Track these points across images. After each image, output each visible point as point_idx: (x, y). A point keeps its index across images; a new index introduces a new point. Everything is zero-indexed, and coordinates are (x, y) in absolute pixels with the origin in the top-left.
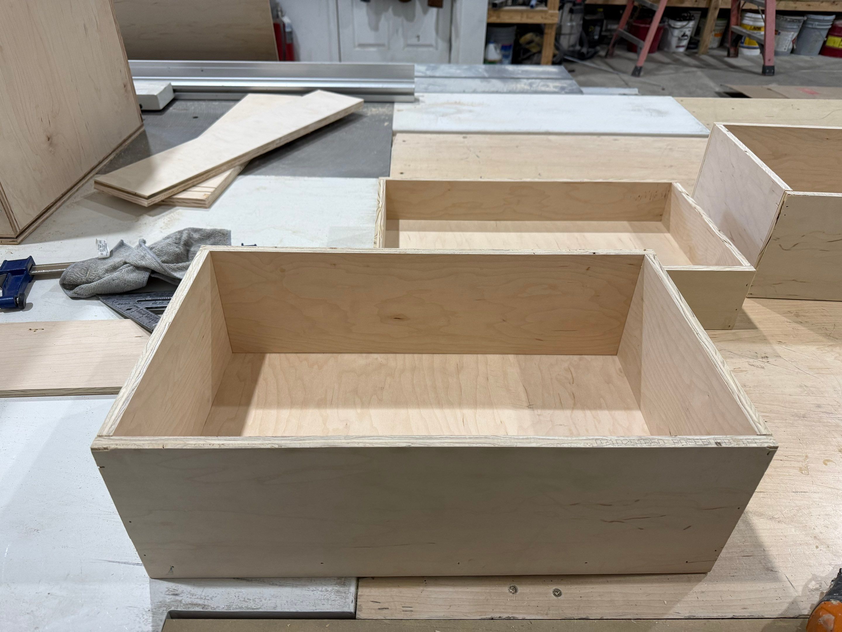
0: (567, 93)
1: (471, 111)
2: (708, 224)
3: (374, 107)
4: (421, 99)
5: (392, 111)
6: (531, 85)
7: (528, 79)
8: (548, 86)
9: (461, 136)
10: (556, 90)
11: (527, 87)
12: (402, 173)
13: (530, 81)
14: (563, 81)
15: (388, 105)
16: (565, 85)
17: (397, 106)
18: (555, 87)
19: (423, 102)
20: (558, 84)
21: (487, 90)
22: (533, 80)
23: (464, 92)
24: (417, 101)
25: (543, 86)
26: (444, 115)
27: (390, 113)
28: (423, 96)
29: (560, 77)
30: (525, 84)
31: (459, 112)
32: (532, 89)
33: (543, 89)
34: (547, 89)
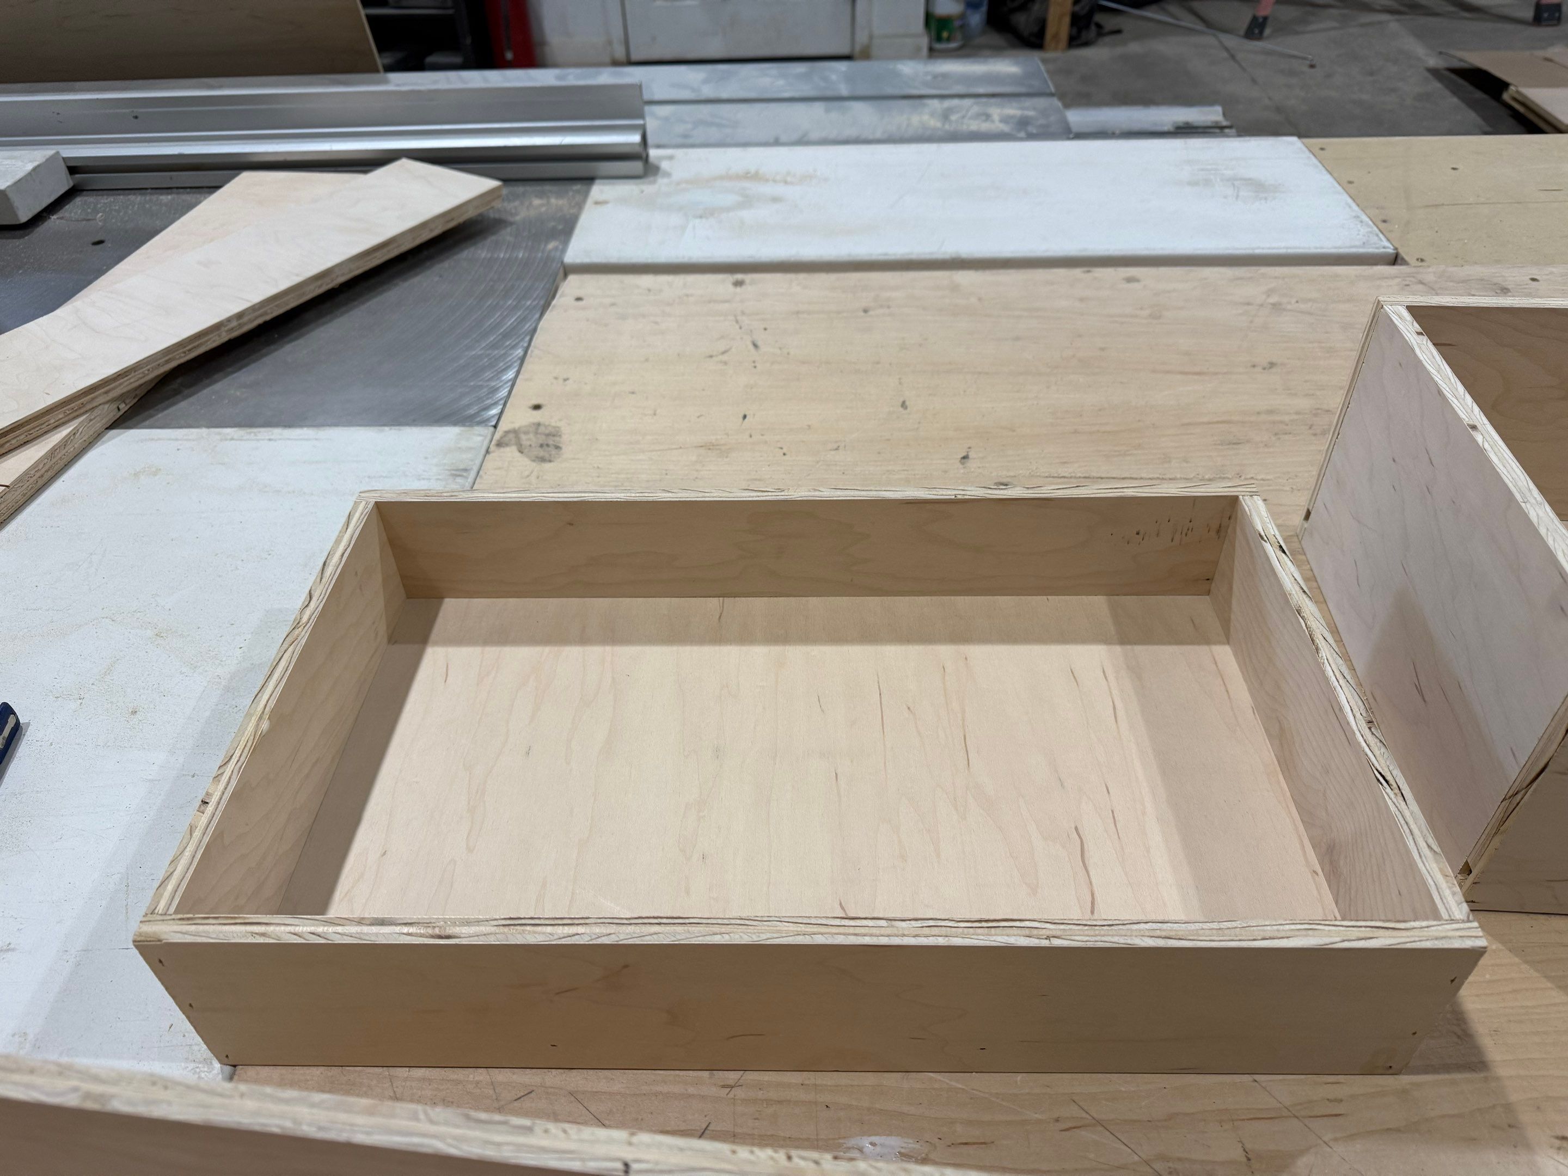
0: (1031, 137)
1: (775, 199)
2: (1332, 690)
3: (541, 195)
4: (665, 165)
5: (580, 206)
6: (945, 116)
7: (942, 97)
8: (988, 117)
9: (729, 278)
10: (1005, 128)
11: (934, 123)
12: (537, 407)
13: (948, 103)
14: (1028, 102)
15: (577, 187)
16: (1031, 113)
17: (599, 191)
18: (1005, 120)
19: (668, 175)
20: (1013, 110)
21: (833, 135)
22: (956, 102)
23: (777, 143)
24: (649, 170)
25: (977, 116)
26: (707, 213)
27: (573, 211)
28: (671, 158)
29: (1022, 90)
30: (932, 115)
31: (747, 201)
32: (947, 127)
33: (974, 126)
34: (985, 127)
